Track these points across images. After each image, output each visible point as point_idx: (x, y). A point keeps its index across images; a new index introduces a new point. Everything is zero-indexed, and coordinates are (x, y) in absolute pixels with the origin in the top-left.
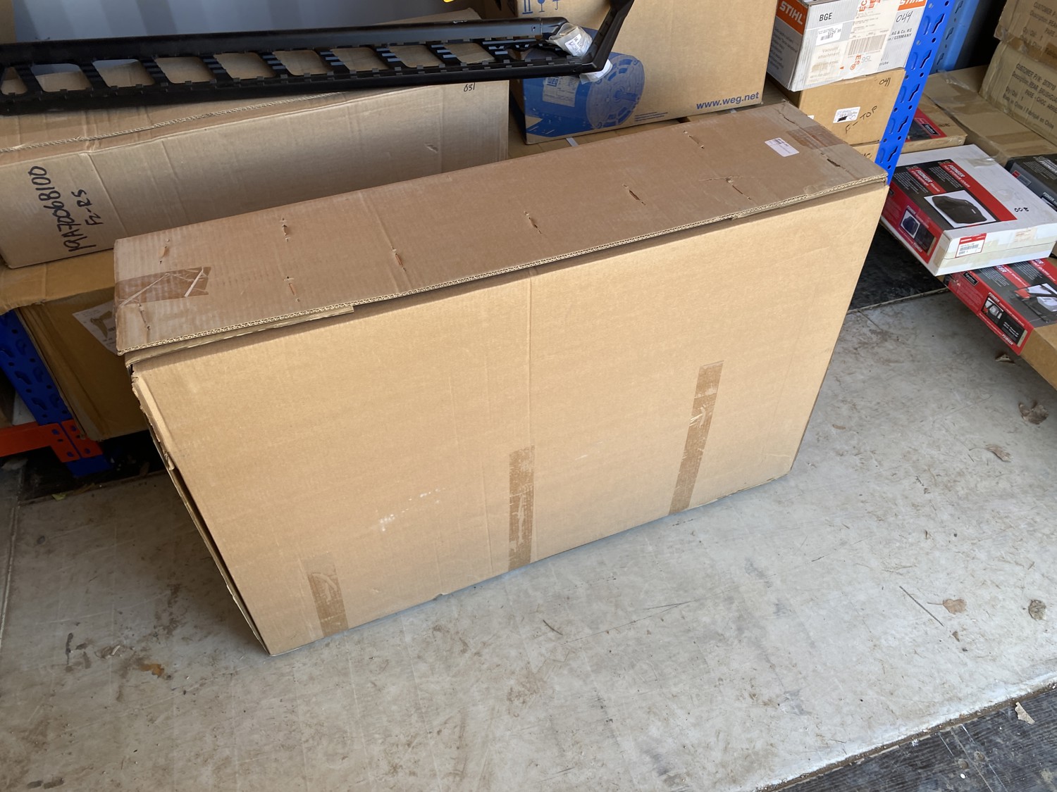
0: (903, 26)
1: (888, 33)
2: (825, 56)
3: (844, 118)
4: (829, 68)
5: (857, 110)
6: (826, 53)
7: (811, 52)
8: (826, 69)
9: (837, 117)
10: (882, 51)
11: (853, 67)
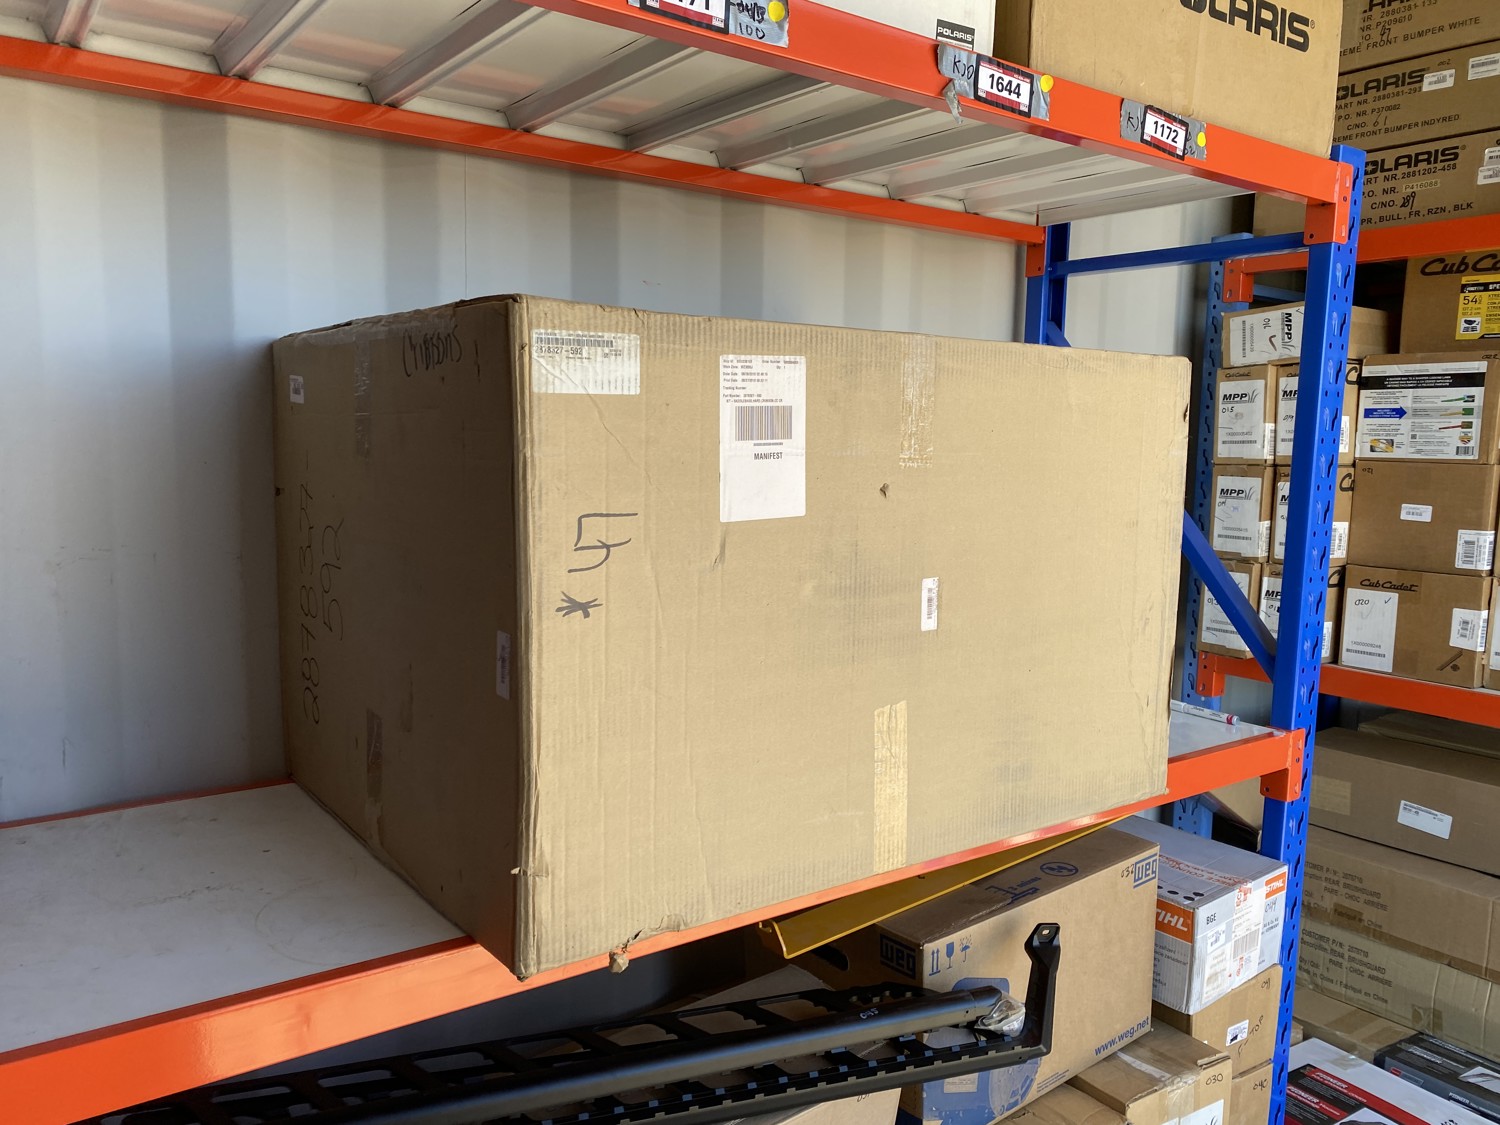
0: (1272, 915)
1: (1261, 926)
2: (1215, 965)
3: (1235, 1038)
4: (1220, 978)
5: (1245, 1024)
6: (1216, 961)
7: (1203, 962)
8: (1216, 979)
9: (1229, 1038)
10: (1258, 951)
11: (1238, 972)
